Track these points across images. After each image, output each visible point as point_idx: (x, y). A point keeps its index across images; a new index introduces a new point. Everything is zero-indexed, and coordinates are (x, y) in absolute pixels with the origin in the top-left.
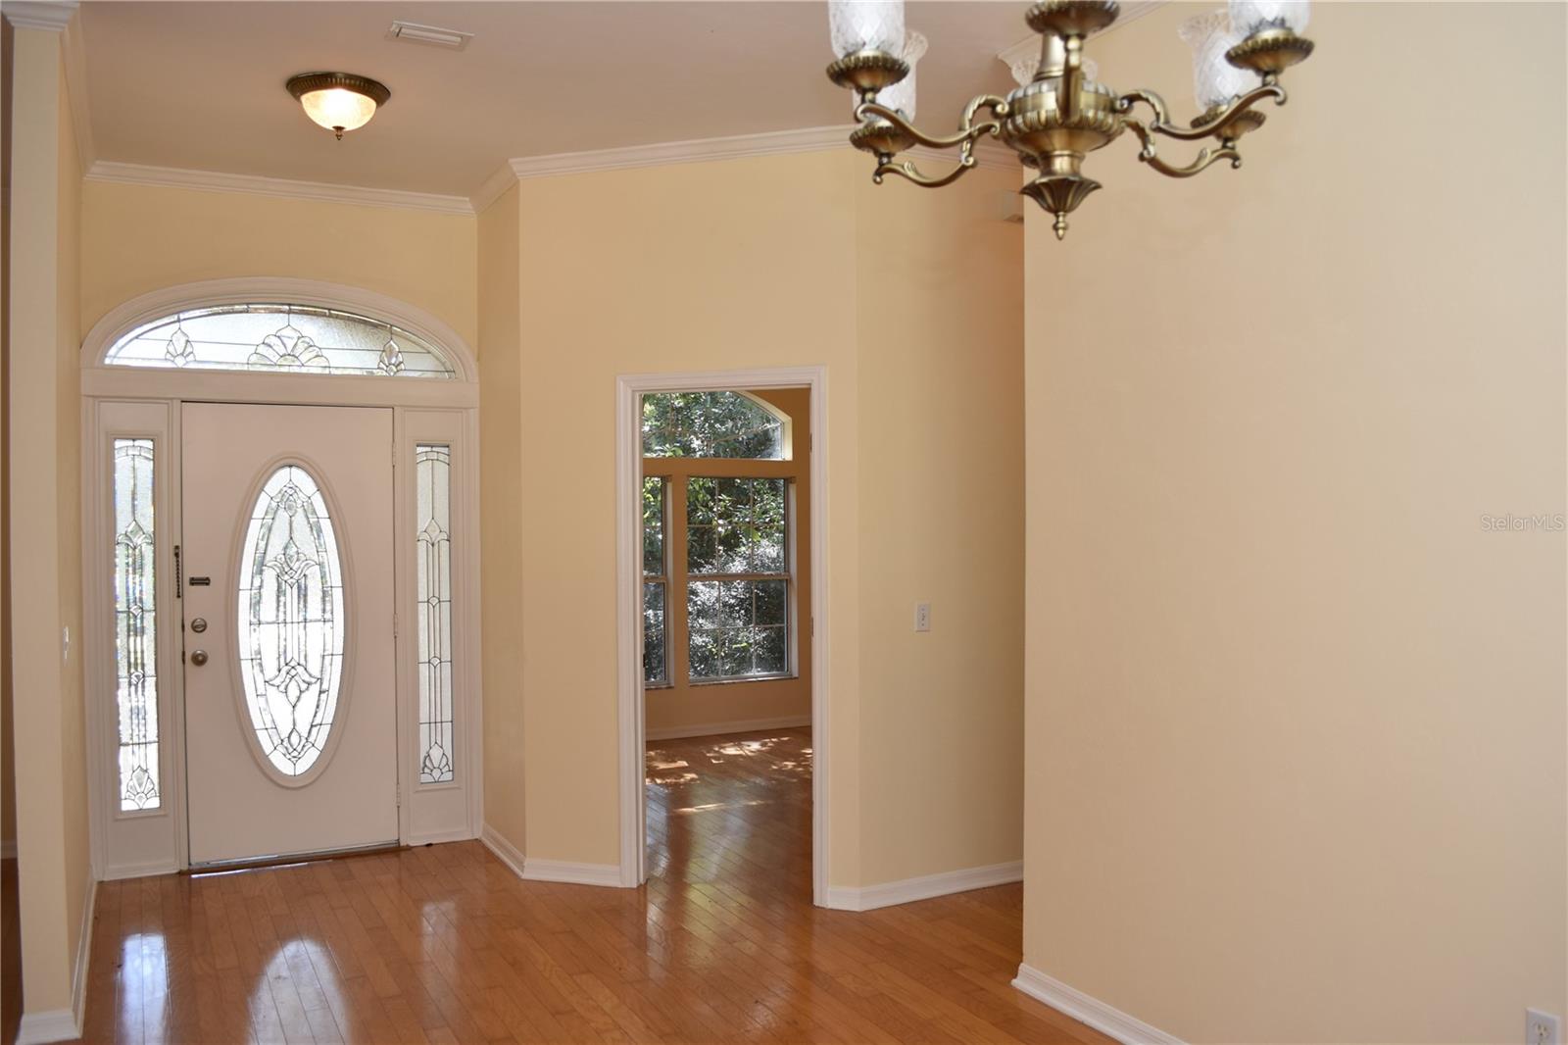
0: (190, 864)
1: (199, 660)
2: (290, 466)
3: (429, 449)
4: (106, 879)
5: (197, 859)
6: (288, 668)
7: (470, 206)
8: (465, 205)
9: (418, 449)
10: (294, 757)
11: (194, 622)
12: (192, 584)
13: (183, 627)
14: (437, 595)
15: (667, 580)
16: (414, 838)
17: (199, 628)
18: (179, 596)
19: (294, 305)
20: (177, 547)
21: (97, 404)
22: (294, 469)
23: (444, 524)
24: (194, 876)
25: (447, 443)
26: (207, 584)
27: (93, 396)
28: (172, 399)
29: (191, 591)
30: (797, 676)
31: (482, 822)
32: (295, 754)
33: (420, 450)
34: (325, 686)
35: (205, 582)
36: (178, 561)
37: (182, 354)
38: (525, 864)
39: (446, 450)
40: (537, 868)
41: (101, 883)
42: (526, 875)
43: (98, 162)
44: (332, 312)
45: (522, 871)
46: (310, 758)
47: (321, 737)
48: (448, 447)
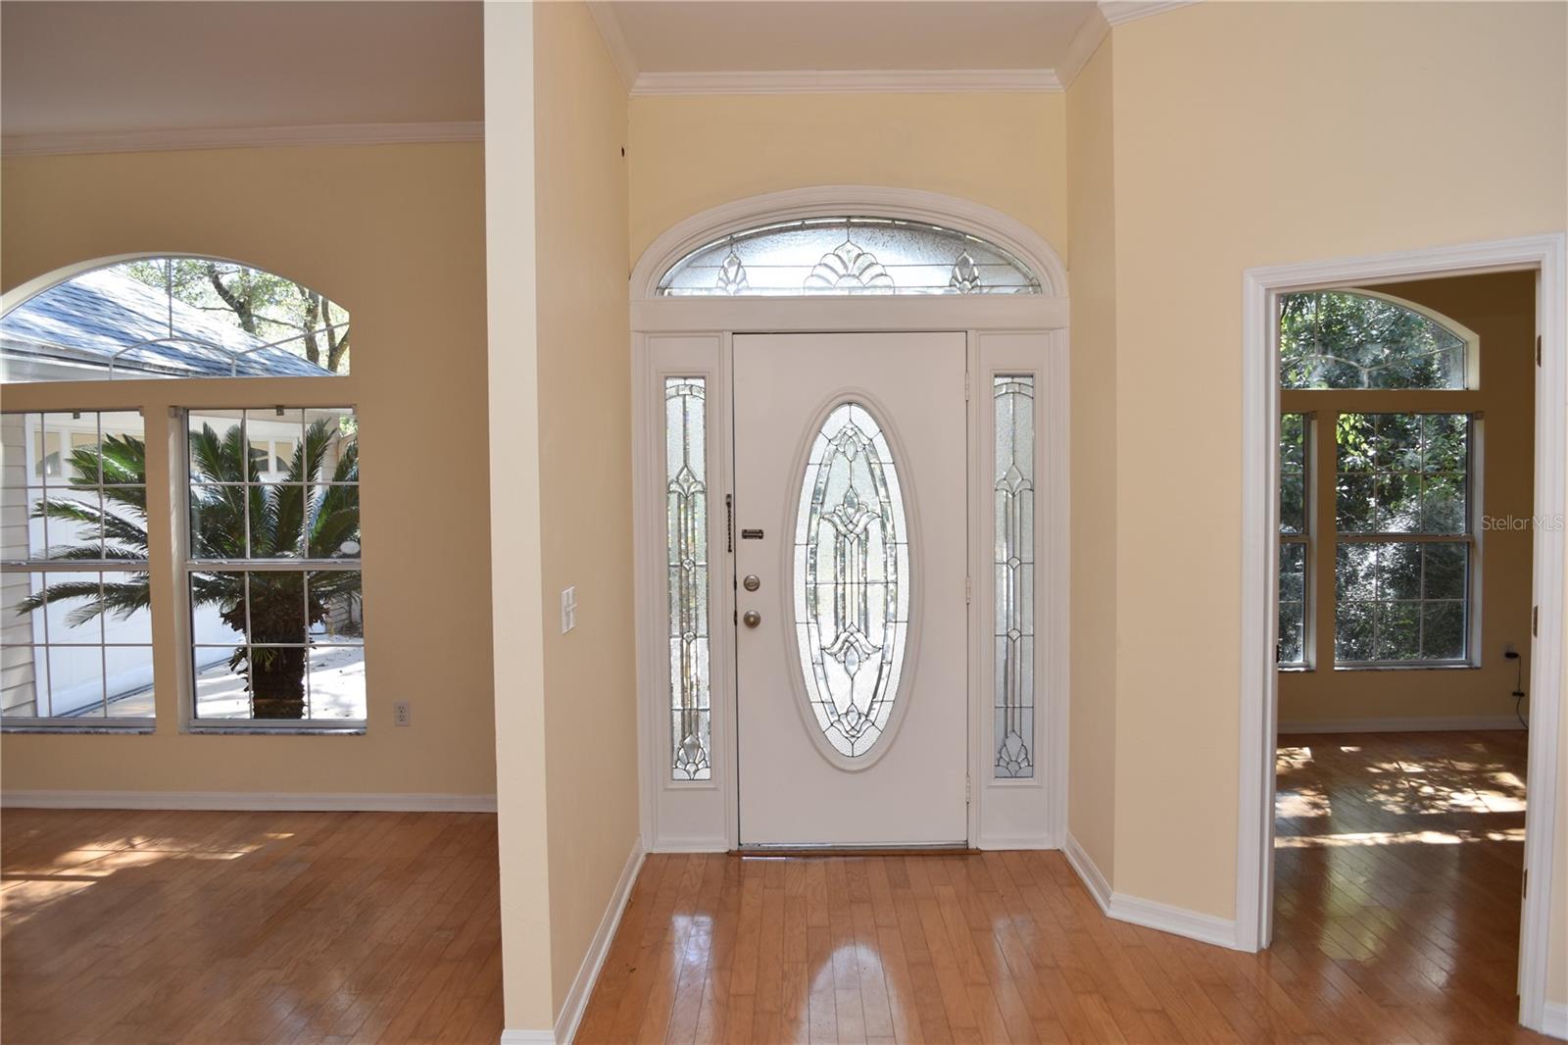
0: (740, 844)
1: (752, 622)
2: (850, 403)
3: (1009, 380)
4: (655, 852)
5: (750, 839)
6: (847, 634)
7: (1055, 79)
8: (1050, 79)
9: (996, 380)
10: (853, 736)
11: (745, 581)
12: (745, 537)
13: (735, 583)
14: (1018, 556)
15: (1309, 540)
16: (987, 840)
17: (752, 586)
18: (730, 551)
19: (855, 217)
20: (729, 496)
21: (647, 338)
22: (853, 407)
23: (1026, 469)
24: (744, 858)
25: (1030, 372)
26: (761, 537)
27: (643, 332)
28: (722, 331)
29: (742, 544)
30: (1479, 666)
31: (1066, 830)
32: (854, 733)
33: (999, 381)
34: (888, 657)
35: (758, 534)
36: (729, 512)
37: (734, 281)
38: (1111, 898)
39: (1028, 381)
40: (1124, 906)
41: (649, 855)
42: (1112, 912)
43: (642, 74)
44: (897, 222)
45: (1108, 906)
46: (870, 737)
47: (882, 714)
48: (1032, 376)
